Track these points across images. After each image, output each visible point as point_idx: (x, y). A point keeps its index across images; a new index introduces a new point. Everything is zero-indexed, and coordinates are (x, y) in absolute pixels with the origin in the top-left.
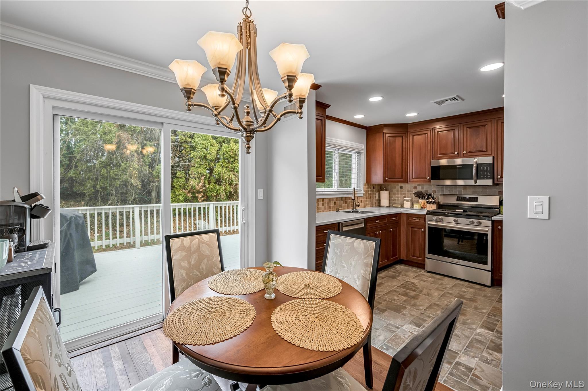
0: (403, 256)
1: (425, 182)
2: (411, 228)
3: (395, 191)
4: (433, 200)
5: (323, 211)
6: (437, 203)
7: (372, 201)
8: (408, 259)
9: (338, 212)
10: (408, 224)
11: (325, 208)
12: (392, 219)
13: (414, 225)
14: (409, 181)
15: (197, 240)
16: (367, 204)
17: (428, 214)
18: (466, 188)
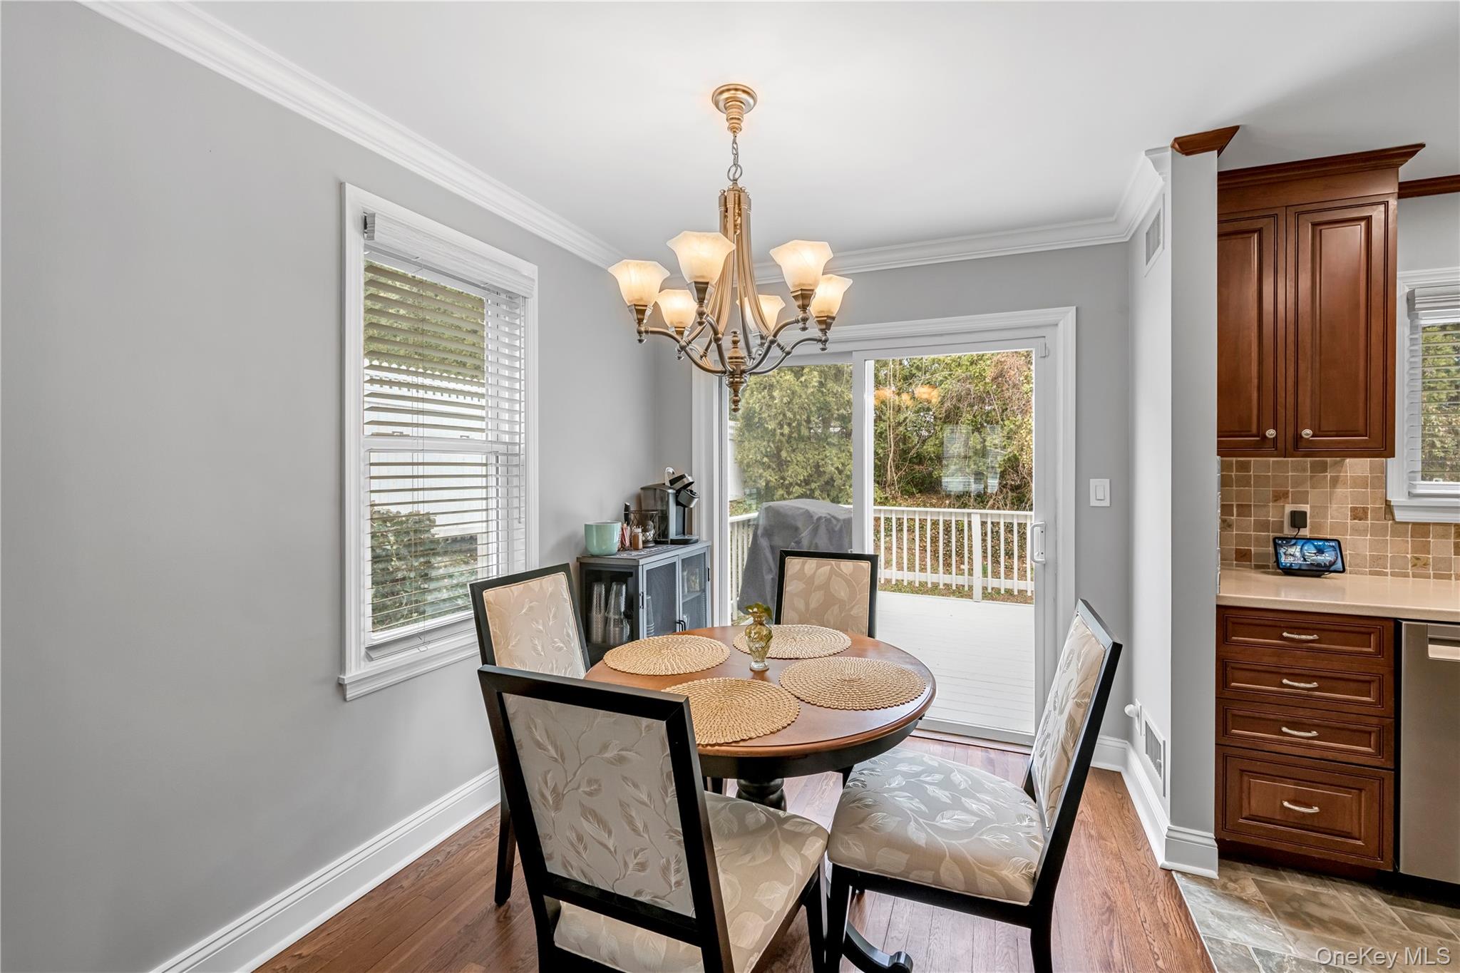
15: (829, 567)
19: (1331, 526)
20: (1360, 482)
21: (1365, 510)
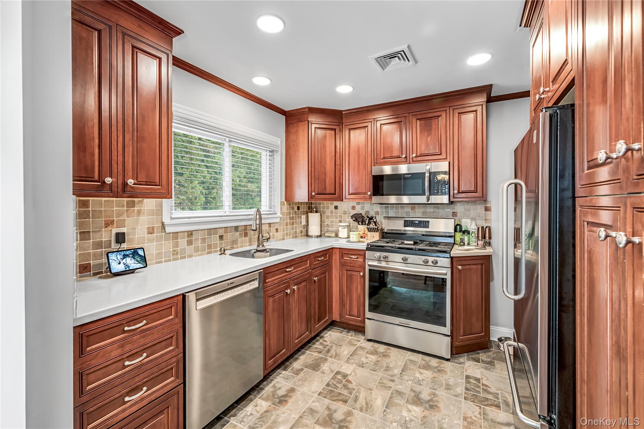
0: (336, 316)
1: (365, 199)
2: (347, 270)
3: (328, 213)
4: (376, 225)
5: (190, 256)
6: (380, 229)
7: (296, 229)
8: (343, 320)
9: (223, 255)
10: (343, 265)
11: (197, 250)
12: (319, 260)
13: (350, 266)
14: (345, 198)
16: (287, 234)
17: (368, 249)
18: (415, 208)
19: (137, 239)
20: (151, 213)
21: (153, 228)
